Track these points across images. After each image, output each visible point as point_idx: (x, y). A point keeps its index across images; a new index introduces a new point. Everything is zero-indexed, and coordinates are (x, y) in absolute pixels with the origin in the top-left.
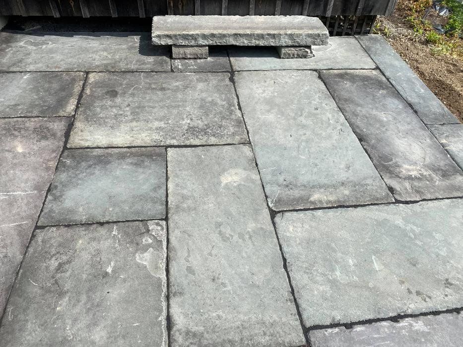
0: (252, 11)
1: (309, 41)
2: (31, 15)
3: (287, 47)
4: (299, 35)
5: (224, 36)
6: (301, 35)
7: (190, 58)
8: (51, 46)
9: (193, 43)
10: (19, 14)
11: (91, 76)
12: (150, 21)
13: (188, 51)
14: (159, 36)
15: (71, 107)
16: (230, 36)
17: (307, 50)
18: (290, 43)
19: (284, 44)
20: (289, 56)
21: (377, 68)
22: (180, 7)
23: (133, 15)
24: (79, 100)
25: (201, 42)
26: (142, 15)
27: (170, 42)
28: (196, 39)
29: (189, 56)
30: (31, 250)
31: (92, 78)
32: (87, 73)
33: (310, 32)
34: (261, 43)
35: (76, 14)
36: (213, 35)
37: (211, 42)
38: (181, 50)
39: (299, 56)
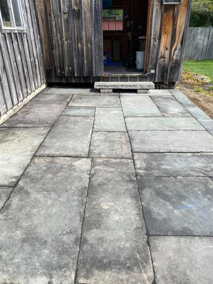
0: (129, 80)
1: (147, 88)
2: (57, 82)
3: (140, 89)
4: (143, 86)
5: (118, 86)
6: (144, 85)
7: (106, 93)
8: (61, 90)
9: (107, 88)
10: (53, 82)
11: (74, 95)
12: (94, 83)
13: (106, 90)
14: (96, 86)
15: (68, 100)
16: (120, 86)
17: (147, 90)
18: (141, 88)
19: (139, 89)
20: (140, 93)
21: (173, 96)
22: (104, 80)
23: (88, 82)
24: (71, 99)
25: (110, 87)
26: (91, 82)
27: (100, 88)
28: (108, 87)
29: (106, 92)
30: (59, 118)
31: (74, 96)
32: (73, 95)
33: (148, 84)
34: (130, 88)
35: (70, 82)
36: (114, 85)
37: (113, 88)
38: (103, 90)
39: (144, 93)
